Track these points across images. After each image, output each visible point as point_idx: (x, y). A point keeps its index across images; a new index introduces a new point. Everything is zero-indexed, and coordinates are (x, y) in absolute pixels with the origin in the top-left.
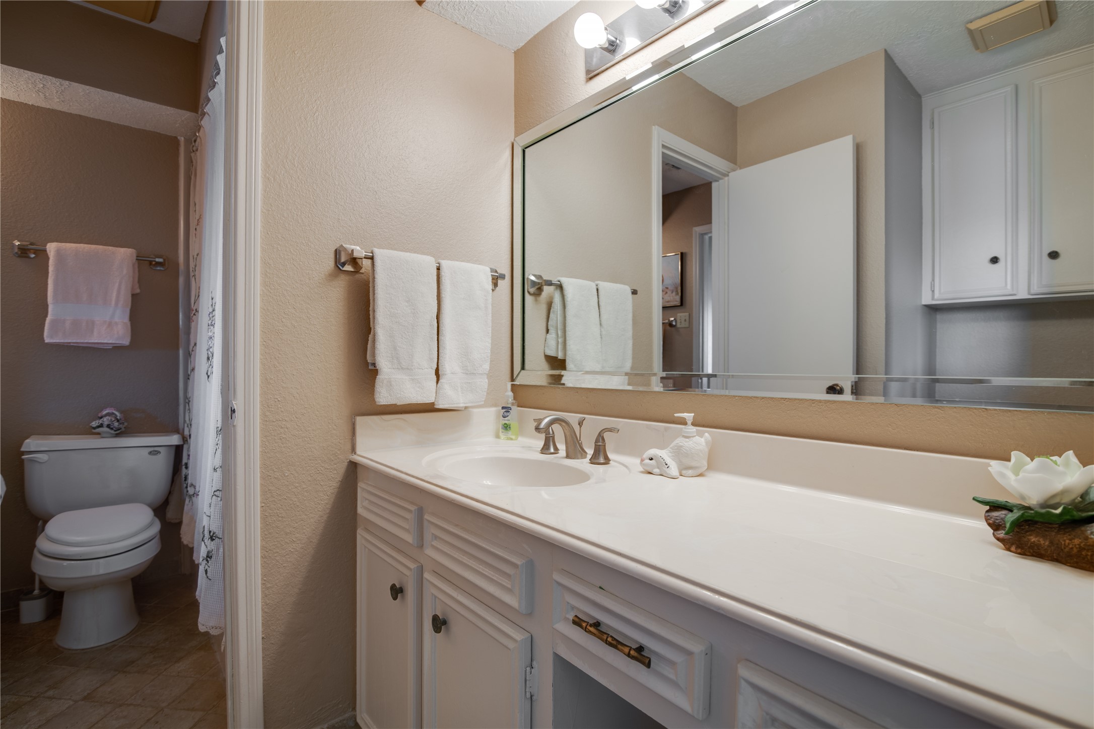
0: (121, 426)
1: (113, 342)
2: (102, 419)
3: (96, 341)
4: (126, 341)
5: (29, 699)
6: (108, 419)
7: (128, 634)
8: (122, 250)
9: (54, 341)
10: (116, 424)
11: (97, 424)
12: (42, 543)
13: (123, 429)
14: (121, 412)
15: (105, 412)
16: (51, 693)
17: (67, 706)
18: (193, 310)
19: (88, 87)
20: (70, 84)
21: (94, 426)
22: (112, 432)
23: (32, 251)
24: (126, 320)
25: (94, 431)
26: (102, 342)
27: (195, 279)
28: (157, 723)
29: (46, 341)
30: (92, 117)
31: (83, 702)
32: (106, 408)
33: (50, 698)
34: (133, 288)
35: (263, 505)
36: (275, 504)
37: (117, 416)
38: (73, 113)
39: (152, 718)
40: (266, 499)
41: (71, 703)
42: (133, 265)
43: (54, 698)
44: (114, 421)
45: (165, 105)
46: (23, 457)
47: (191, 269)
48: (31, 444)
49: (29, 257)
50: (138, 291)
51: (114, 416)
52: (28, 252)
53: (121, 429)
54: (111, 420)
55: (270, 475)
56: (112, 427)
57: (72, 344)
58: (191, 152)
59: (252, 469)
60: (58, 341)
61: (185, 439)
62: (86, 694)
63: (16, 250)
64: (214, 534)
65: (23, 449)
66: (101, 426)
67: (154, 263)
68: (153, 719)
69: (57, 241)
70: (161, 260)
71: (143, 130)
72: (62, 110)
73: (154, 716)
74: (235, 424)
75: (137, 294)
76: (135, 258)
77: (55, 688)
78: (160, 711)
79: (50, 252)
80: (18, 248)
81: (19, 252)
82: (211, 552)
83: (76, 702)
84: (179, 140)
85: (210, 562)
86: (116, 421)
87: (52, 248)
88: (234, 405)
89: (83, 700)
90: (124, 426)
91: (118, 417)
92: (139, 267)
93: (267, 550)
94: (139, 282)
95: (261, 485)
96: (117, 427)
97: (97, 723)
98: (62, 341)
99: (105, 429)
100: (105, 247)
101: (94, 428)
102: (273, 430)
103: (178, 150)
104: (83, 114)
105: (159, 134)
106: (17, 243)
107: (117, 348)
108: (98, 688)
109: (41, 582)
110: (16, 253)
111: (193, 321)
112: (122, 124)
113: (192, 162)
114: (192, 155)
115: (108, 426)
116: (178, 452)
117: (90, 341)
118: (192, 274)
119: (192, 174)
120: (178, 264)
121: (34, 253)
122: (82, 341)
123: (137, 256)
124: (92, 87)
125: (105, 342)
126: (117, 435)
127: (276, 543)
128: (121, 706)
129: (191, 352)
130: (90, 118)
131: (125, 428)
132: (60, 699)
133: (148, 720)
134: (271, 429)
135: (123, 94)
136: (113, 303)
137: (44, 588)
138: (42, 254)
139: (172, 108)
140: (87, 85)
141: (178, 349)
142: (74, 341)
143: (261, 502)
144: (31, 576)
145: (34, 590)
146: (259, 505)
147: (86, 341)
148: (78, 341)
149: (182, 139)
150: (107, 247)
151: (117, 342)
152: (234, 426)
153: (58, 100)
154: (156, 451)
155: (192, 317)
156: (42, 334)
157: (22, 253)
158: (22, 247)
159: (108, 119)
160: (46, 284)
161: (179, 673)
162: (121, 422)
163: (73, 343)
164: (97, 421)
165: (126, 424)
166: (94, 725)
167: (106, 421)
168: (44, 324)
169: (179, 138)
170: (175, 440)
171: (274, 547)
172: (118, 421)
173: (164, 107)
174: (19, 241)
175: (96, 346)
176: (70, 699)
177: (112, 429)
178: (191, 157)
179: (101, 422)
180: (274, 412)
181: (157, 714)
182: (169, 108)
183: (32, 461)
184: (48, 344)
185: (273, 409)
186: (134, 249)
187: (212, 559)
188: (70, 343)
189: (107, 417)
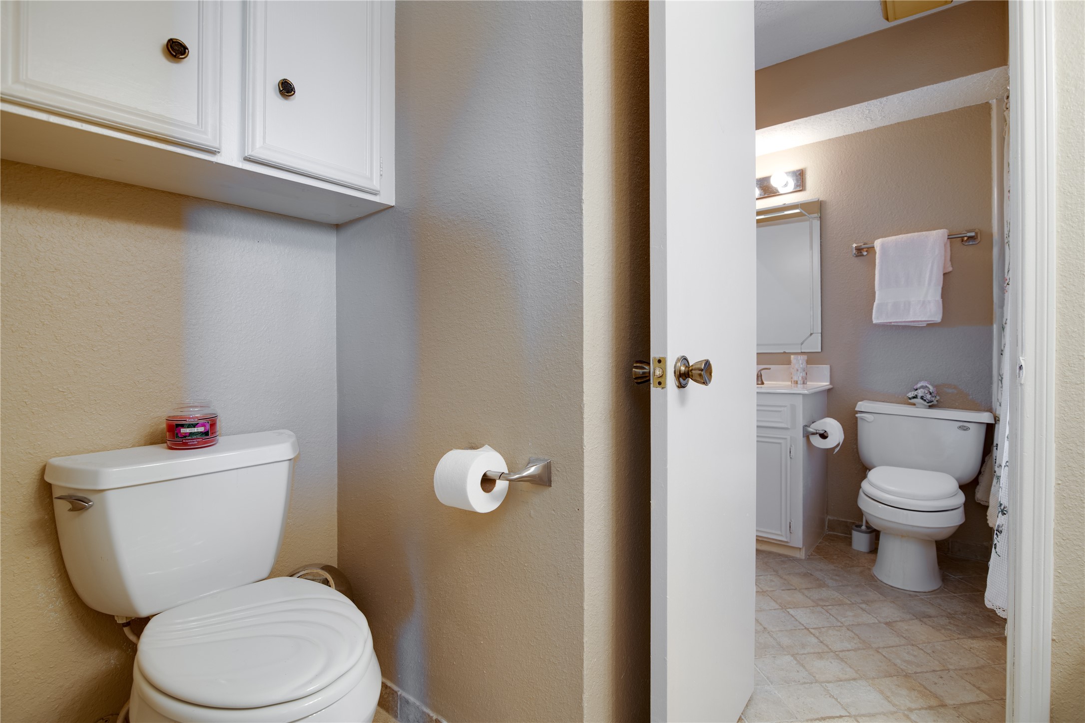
0: (933, 399)
1: (926, 319)
2: (917, 391)
3: (912, 320)
4: (938, 318)
5: (849, 602)
6: (922, 392)
7: (929, 592)
8: (934, 232)
9: (880, 321)
10: (929, 397)
11: (913, 395)
12: (865, 485)
13: (935, 402)
14: (934, 386)
15: (919, 385)
16: (864, 606)
17: (873, 621)
18: (1007, 280)
19: (900, 94)
20: (887, 99)
21: (910, 396)
22: (925, 403)
23: (865, 249)
24: (938, 297)
25: (910, 401)
26: (917, 320)
27: (1009, 245)
28: (941, 678)
29: (874, 322)
30: (907, 120)
31: (885, 625)
32: (920, 381)
33: (863, 610)
34: (944, 267)
35: (1060, 482)
36: (1077, 485)
37: (929, 389)
38: (892, 123)
39: (937, 671)
40: (1064, 476)
41: (877, 621)
42: (945, 245)
43: (866, 611)
44: (927, 393)
45: (970, 74)
46: (857, 415)
47: (1005, 236)
48: (861, 406)
49: (863, 255)
50: (950, 269)
51: (927, 389)
52: (862, 251)
53: (933, 401)
54: (925, 392)
55: (1071, 448)
56: (924, 399)
57: (893, 324)
58: (1005, 111)
59: (1045, 437)
60: (882, 321)
61: (997, 419)
62: (888, 621)
63: (854, 251)
64: (1004, 508)
65: (857, 409)
66: (915, 397)
67: (966, 238)
68: (938, 673)
69: (882, 237)
70: (973, 234)
71: (953, 111)
72: (885, 125)
73: (940, 670)
74: (1022, 382)
75: (950, 272)
76: (947, 237)
77: (867, 604)
78: (946, 670)
79: (877, 247)
80: (856, 249)
81: (857, 253)
82: (1001, 527)
83: (880, 622)
84: (990, 104)
85: (999, 536)
86: (929, 394)
87: (878, 244)
88: (1022, 361)
89: (885, 624)
90: (936, 399)
91: (931, 391)
92: (951, 246)
93: (1064, 538)
94: (951, 260)
95: (1058, 458)
96: (929, 399)
97: (893, 647)
98: (885, 321)
99: (918, 400)
100: (919, 233)
101: (910, 399)
102: (1077, 395)
103: (990, 115)
104: (900, 121)
105: (970, 107)
106: (854, 245)
107: (931, 325)
108: (897, 621)
109: (867, 522)
110: (855, 254)
111: (1007, 292)
112: (933, 114)
113: (1006, 121)
114: (1005, 113)
115: (922, 398)
116: (990, 430)
117: (907, 320)
118: (1006, 241)
119: (1005, 134)
120: (991, 235)
121: (867, 251)
122: (901, 320)
123: (948, 236)
124: (904, 91)
125: (920, 319)
126: (930, 407)
127: (1078, 534)
128: (913, 645)
129: (1004, 324)
130: (906, 121)
131: (937, 401)
132: (870, 614)
133: (934, 671)
134: (1073, 393)
135: (930, 85)
136: (927, 283)
137: (868, 527)
138: (871, 250)
139: (979, 74)
140: (900, 93)
141: (992, 324)
142: (894, 321)
143: (1056, 478)
144: (860, 514)
145: (862, 526)
146: (1053, 482)
147: (904, 320)
148: (898, 320)
149: (994, 102)
150: (921, 233)
151: (930, 319)
152: (1021, 384)
153: (881, 118)
154: (965, 426)
155: (1006, 287)
156: (872, 318)
157: (858, 253)
158: (858, 248)
159: (921, 116)
160: (874, 275)
161: (971, 648)
162: (933, 395)
163: (894, 322)
164: (913, 393)
165: (938, 398)
166: (890, 647)
167: (920, 393)
168: (872, 309)
169: (990, 102)
170: (986, 418)
171: (1075, 538)
172: (931, 394)
173: (970, 77)
174: (856, 244)
175: (912, 324)
176: (876, 618)
177: (925, 400)
178: (1004, 116)
179: (915, 393)
180: (1077, 372)
181: (942, 670)
182: (975, 75)
183: (862, 419)
184: (876, 325)
185: (1076, 369)
186: (947, 229)
187: (1002, 534)
188: (891, 323)
189: (921, 390)
